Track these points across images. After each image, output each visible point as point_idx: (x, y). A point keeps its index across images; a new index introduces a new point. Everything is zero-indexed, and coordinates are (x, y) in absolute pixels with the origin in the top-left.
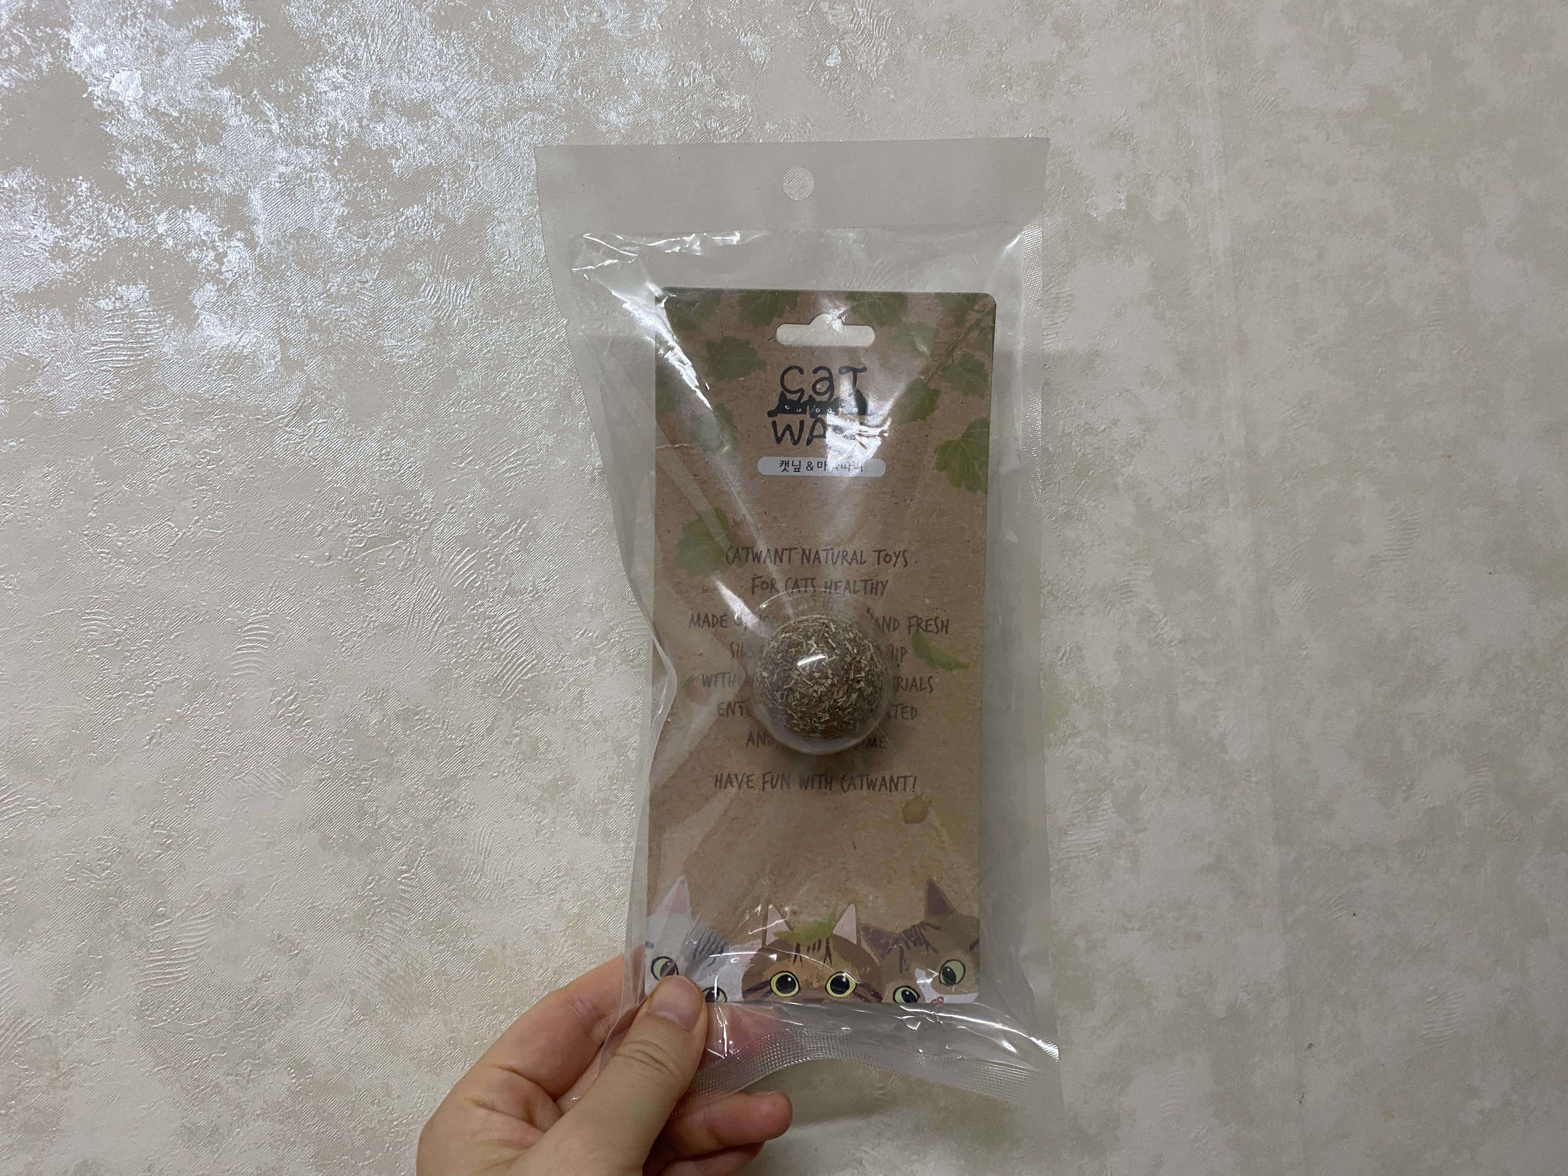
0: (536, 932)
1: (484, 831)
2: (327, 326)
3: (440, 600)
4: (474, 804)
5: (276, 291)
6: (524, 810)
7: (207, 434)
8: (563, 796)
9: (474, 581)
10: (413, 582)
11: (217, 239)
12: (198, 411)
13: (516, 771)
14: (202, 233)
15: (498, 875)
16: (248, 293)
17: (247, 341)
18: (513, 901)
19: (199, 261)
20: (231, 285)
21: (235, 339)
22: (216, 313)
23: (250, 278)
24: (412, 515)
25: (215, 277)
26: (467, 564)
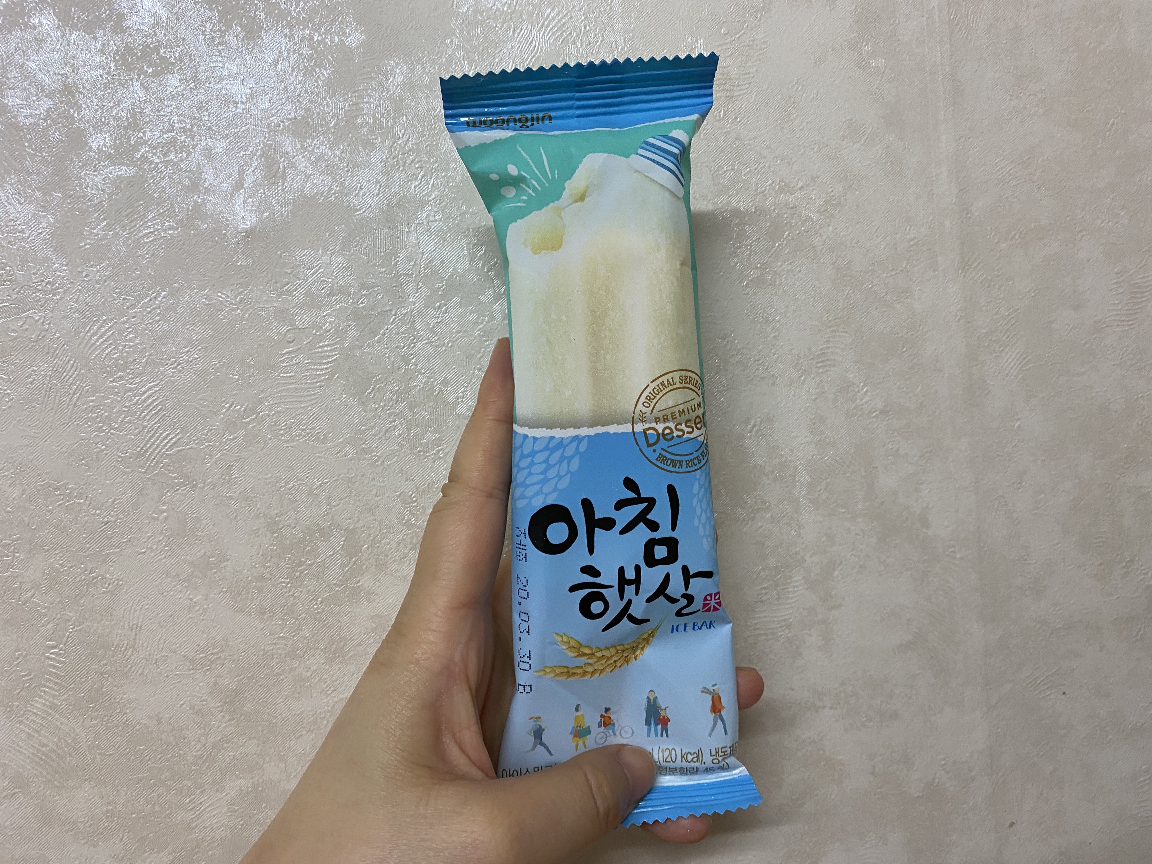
0: (192, 707)
1: (133, 608)
3: (76, 373)
4: (122, 580)
6: (175, 586)
8: (215, 573)
10: (48, 353)
13: (165, 547)
15: (151, 651)
18: (167, 676)
24: (44, 284)
26: (104, 334)
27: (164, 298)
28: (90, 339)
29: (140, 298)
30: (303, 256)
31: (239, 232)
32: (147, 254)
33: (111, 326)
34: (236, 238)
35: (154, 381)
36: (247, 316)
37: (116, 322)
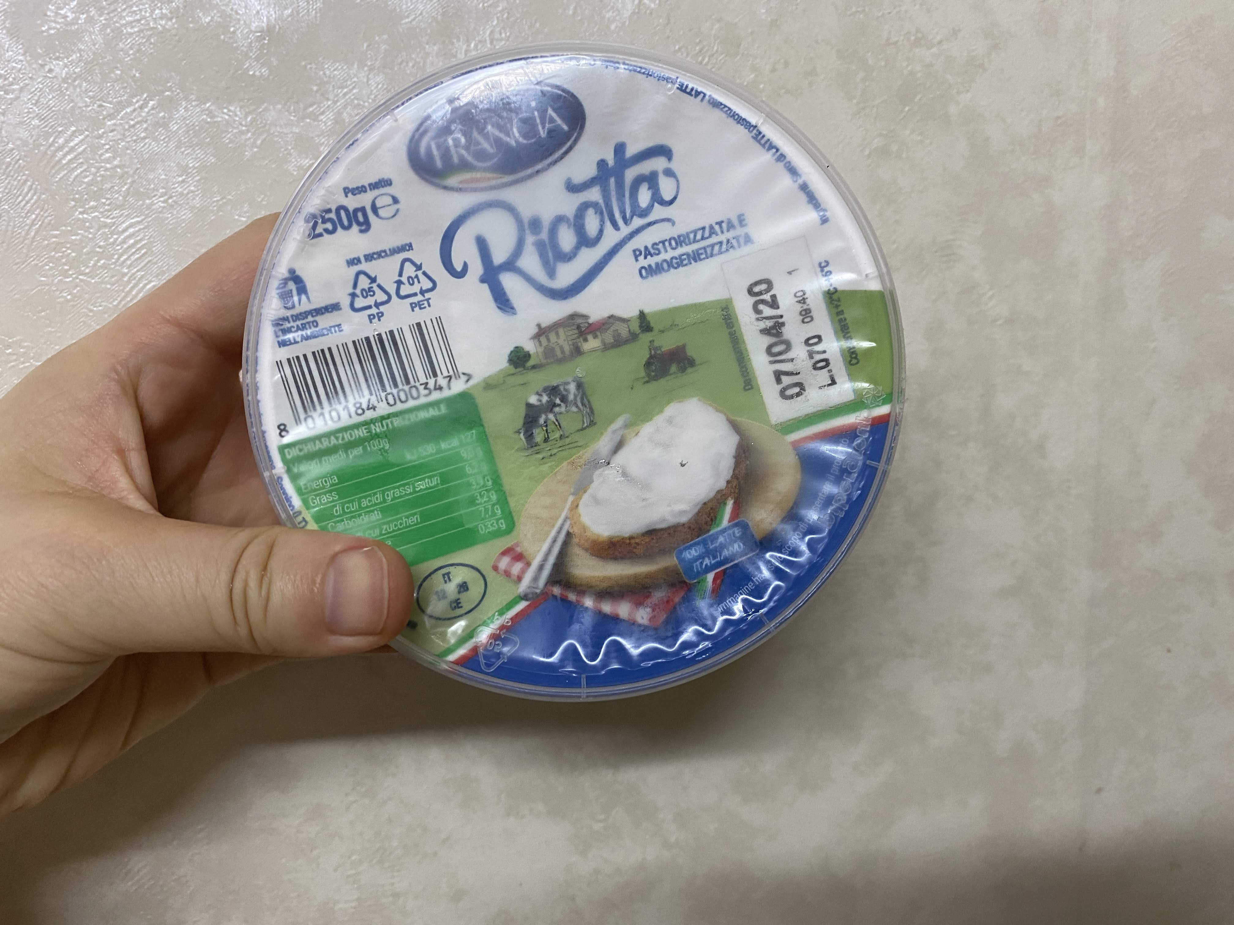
27: (153, 109)
29: (120, 106)
30: (334, 70)
31: (251, 31)
32: (131, 48)
33: (83, 140)
34: (248, 37)
35: (138, 217)
36: (259, 142)
37: (88, 136)
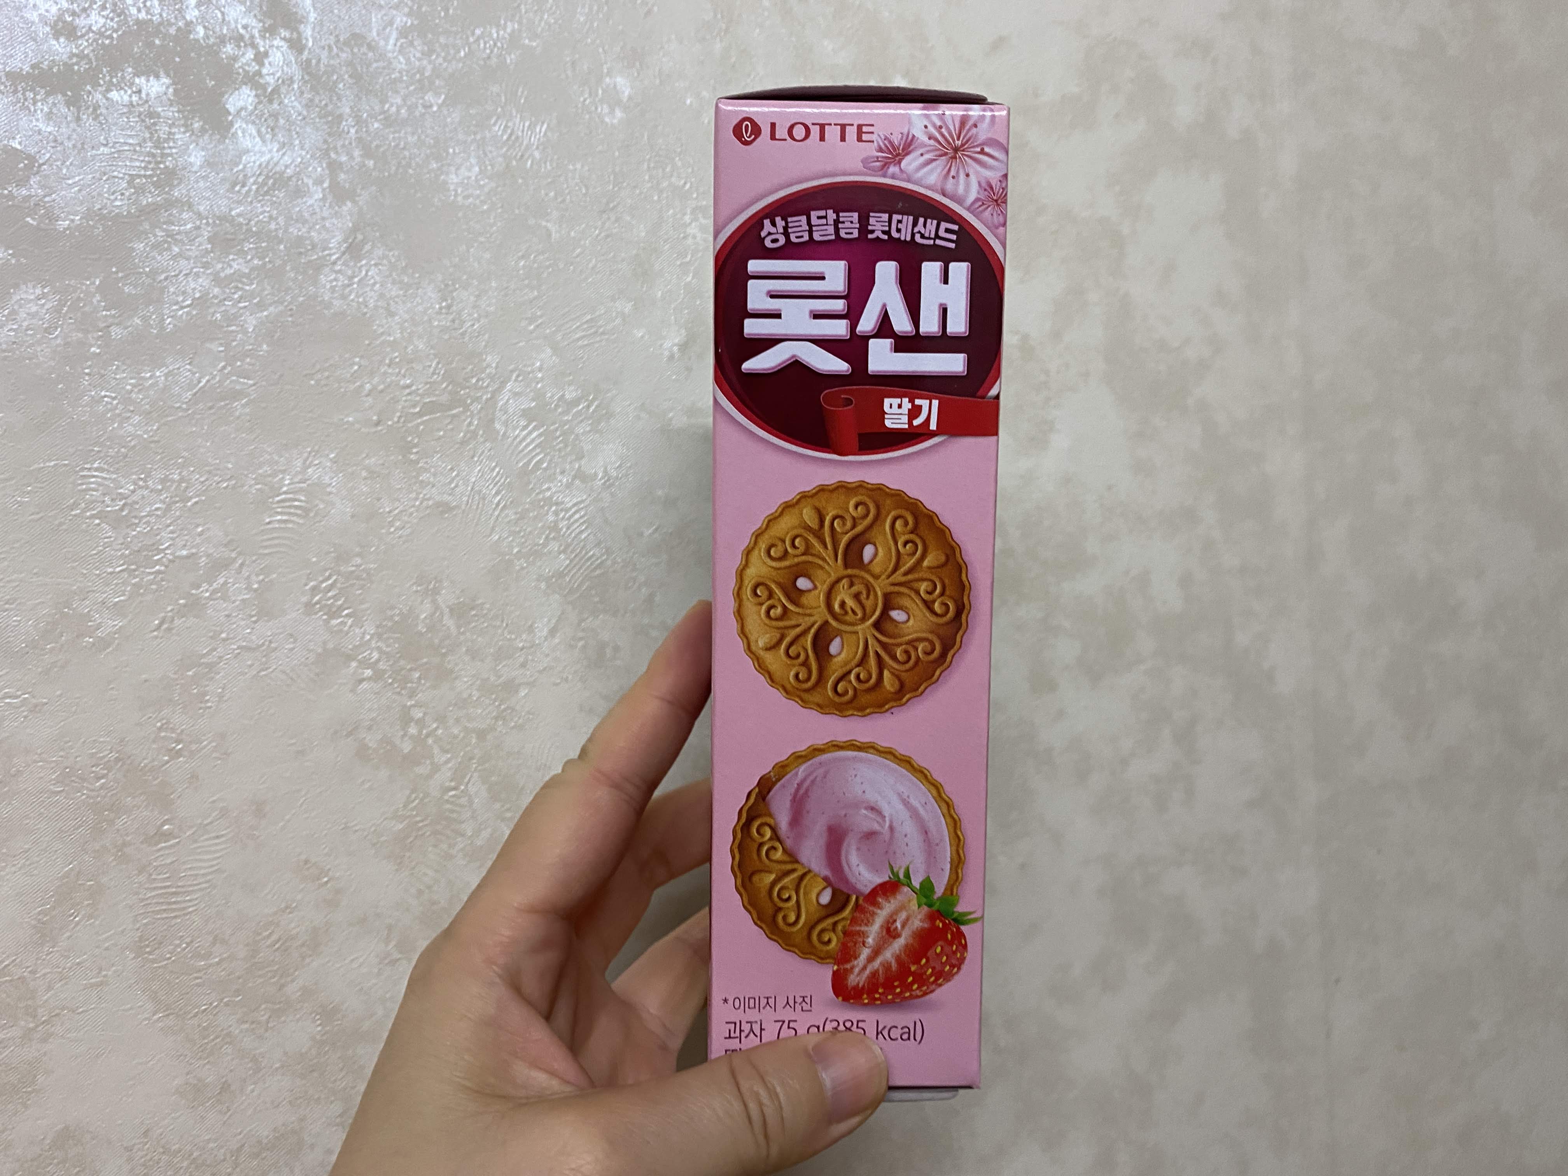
2: (384, 152)
3: (502, 480)
4: (532, 714)
5: (326, 105)
7: (238, 265)
9: (540, 462)
10: (473, 457)
11: (257, 35)
12: (229, 237)
13: (579, 678)
14: (239, 26)
16: (292, 103)
17: (288, 161)
19: (235, 59)
20: (273, 91)
21: (276, 156)
22: (254, 123)
23: (296, 86)
24: (474, 381)
25: (253, 80)
26: (533, 441)
28: (517, 446)
